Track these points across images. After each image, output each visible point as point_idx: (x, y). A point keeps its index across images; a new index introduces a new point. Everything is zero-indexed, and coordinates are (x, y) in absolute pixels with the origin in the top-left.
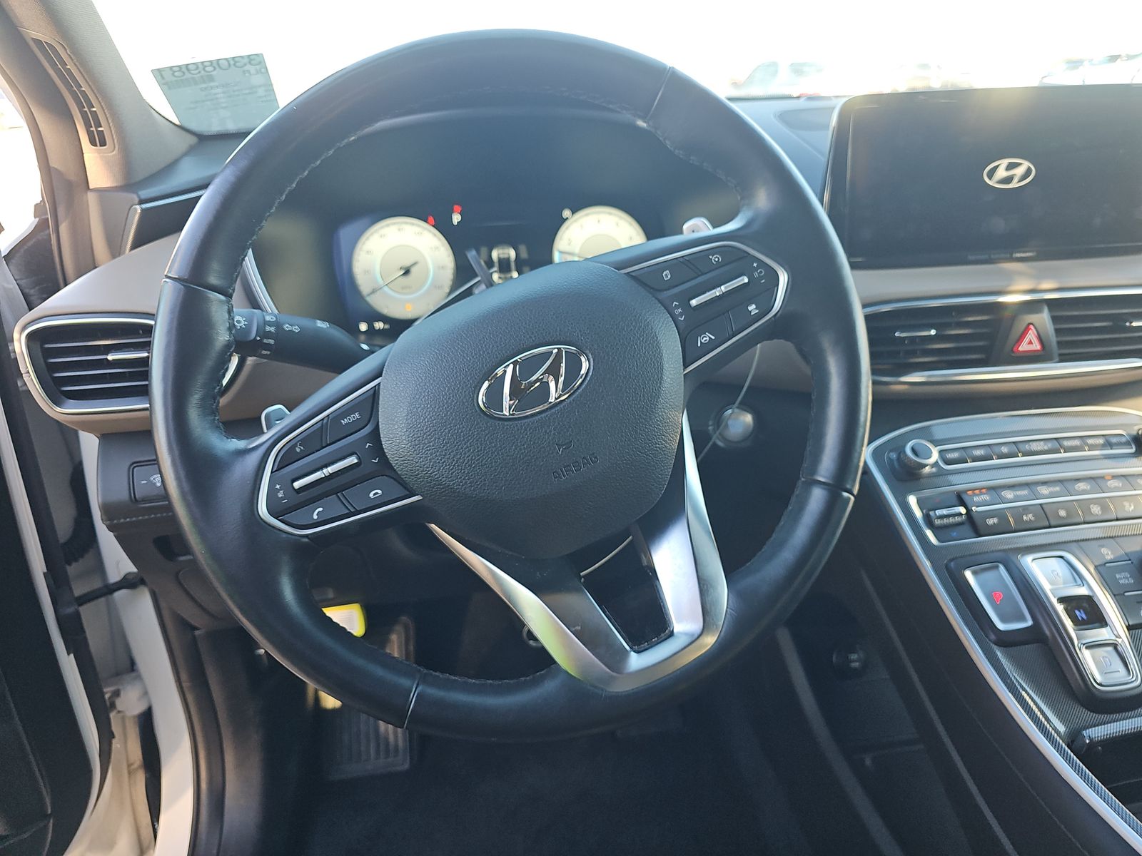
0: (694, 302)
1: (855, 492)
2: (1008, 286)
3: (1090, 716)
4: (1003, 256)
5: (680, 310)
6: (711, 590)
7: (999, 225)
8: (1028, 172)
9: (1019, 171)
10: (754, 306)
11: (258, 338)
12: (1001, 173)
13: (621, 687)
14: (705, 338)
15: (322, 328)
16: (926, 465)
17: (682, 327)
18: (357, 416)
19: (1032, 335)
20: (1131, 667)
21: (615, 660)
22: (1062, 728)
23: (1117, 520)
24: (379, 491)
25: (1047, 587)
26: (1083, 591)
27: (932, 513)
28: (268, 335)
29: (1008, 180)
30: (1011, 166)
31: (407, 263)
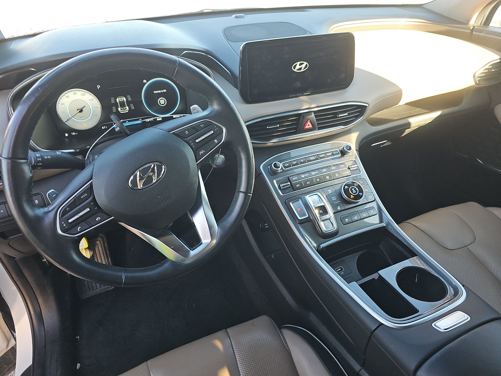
0: (197, 141)
1: (252, 193)
2: (302, 107)
3: (323, 240)
4: (300, 95)
5: (193, 144)
6: (212, 228)
7: (298, 84)
8: (306, 65)
9: (303, 66)
10: (216, 140)
11: (36, 164)
12: (298, 67)
13: (188, 261)
14: (201, 152)
15: (59, 154)
16: (278, 170)
17: (194, 149)
18: (86, 194)
19: (309, 123)
20: (334, 225)
21: (185, 254)
22: (315, 245)
23: (334, 180)
24: (99, 218)
25: (312, 204)
26: (322, 204)
27: (281, 185)
28: (39, 162)
29: (300, 69)
30: (301, 64)
31: (81, 107)
